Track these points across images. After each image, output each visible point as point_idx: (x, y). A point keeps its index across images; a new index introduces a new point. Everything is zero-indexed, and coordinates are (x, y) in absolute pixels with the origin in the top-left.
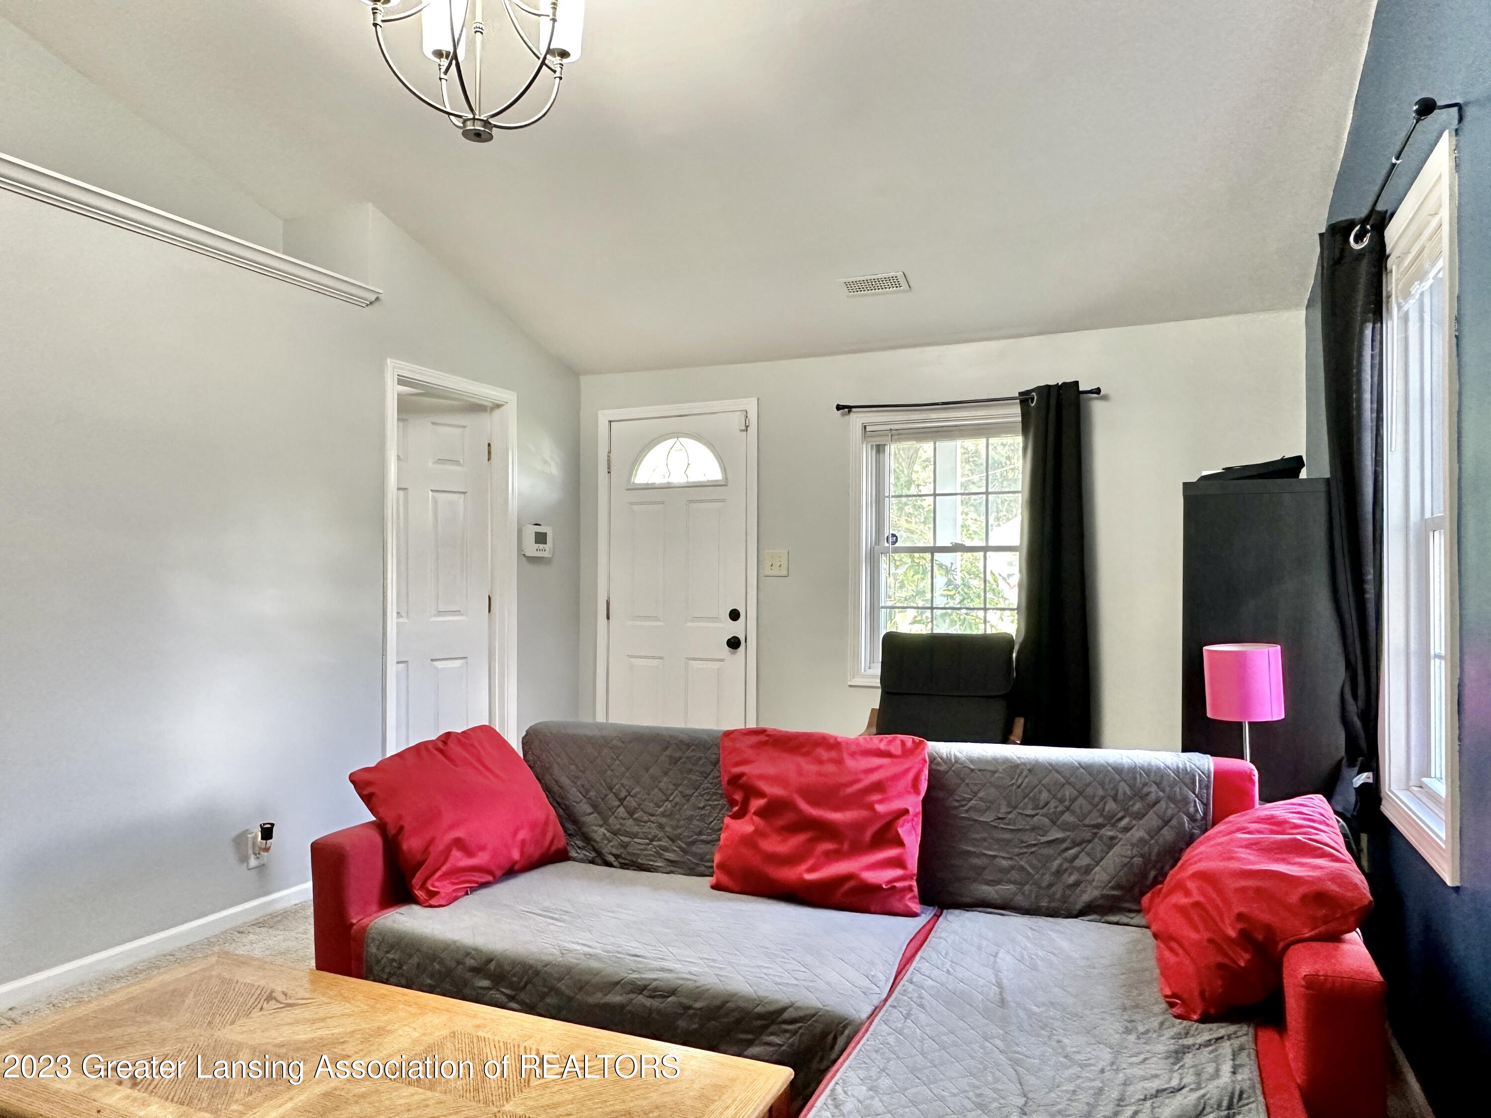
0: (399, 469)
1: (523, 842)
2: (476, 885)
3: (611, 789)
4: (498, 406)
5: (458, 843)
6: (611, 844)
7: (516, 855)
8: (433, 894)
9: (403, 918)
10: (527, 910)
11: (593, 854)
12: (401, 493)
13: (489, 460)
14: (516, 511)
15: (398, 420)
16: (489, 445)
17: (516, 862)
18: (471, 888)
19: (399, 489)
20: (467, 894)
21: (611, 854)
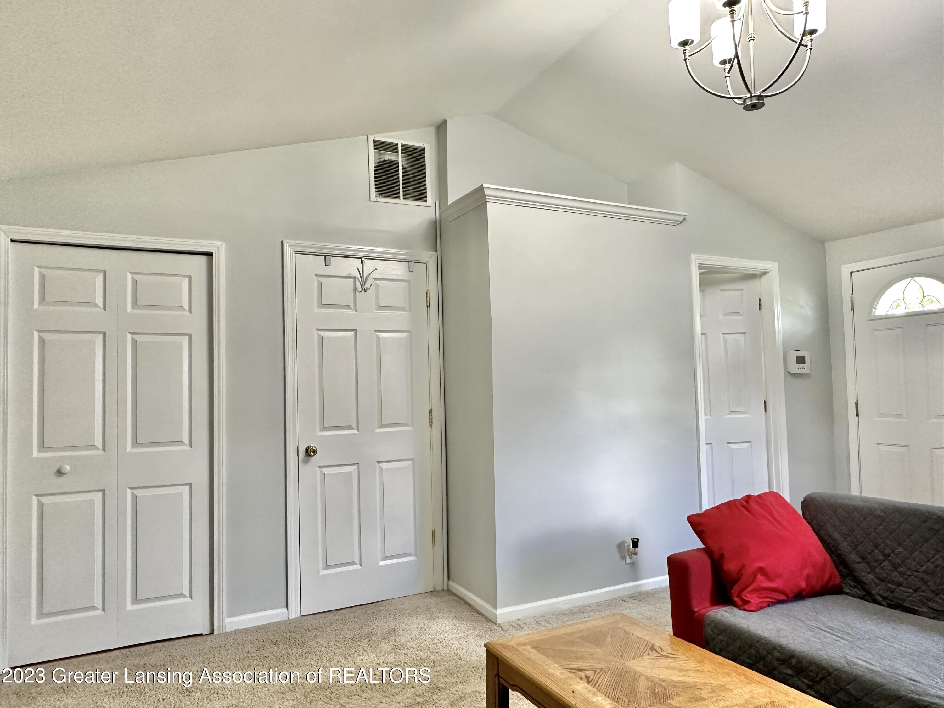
0: (702, 322)
1: (808, 576)
2: (775, 601)
3: (876, 546)
4: (765, 273)
5: (761, 570)
6: (879, 587)
7: (803, 585)
8: (746, 602)
9: (726, 615)
10: (816, 626)
11: (864, 593)
12: (703, 336)
13: (760, 309)
14: (781, 343)
15: (700, 291)
16: (760, 300)
17: (803, 590)
18: (771, 602)
19: (702, 334)
20: (769, 606)
21: (879, 595)
